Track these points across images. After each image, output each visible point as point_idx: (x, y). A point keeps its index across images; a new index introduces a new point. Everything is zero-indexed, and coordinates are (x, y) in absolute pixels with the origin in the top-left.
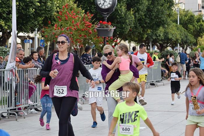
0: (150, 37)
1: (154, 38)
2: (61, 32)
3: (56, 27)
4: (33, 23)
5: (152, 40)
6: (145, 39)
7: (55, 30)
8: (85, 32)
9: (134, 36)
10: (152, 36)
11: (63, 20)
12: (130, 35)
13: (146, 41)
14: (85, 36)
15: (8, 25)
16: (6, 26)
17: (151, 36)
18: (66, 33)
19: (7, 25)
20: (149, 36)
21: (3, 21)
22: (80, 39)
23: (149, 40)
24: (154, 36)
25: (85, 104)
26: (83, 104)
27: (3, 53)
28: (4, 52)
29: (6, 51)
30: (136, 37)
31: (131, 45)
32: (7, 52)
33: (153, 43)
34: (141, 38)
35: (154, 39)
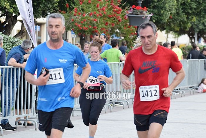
0: (195, 27)
1: (201, 27)
2: (82, 18)
3: (76, 12)
4: (46, 6)
5: (198, 31)
6: (188, 29)
7: (75, 15)
8: (113, 19)
9: (175, 26)
10: (198, 25)
11: (85, 3)
12: (170, 24)
13: (190, 31)
14: (112, 25)
15: (14, 8)
16: (11, 9)
17: (196, 25)
18: (89, 20)
19: (12, 7)
20: (195, 25)
21: (8, 2)
22: (106, 28)
23: (194, 31)
24: (200, 25)
25: (113, 112)
26: (111, 112)
27: (11, 44)
28: (12, 42)
29: (14, 41)
30: (178, 26)
31: (169, 36)
32: (15, 43)
33: (199, 35)
34: (184, 28)
35: (201, 29)
